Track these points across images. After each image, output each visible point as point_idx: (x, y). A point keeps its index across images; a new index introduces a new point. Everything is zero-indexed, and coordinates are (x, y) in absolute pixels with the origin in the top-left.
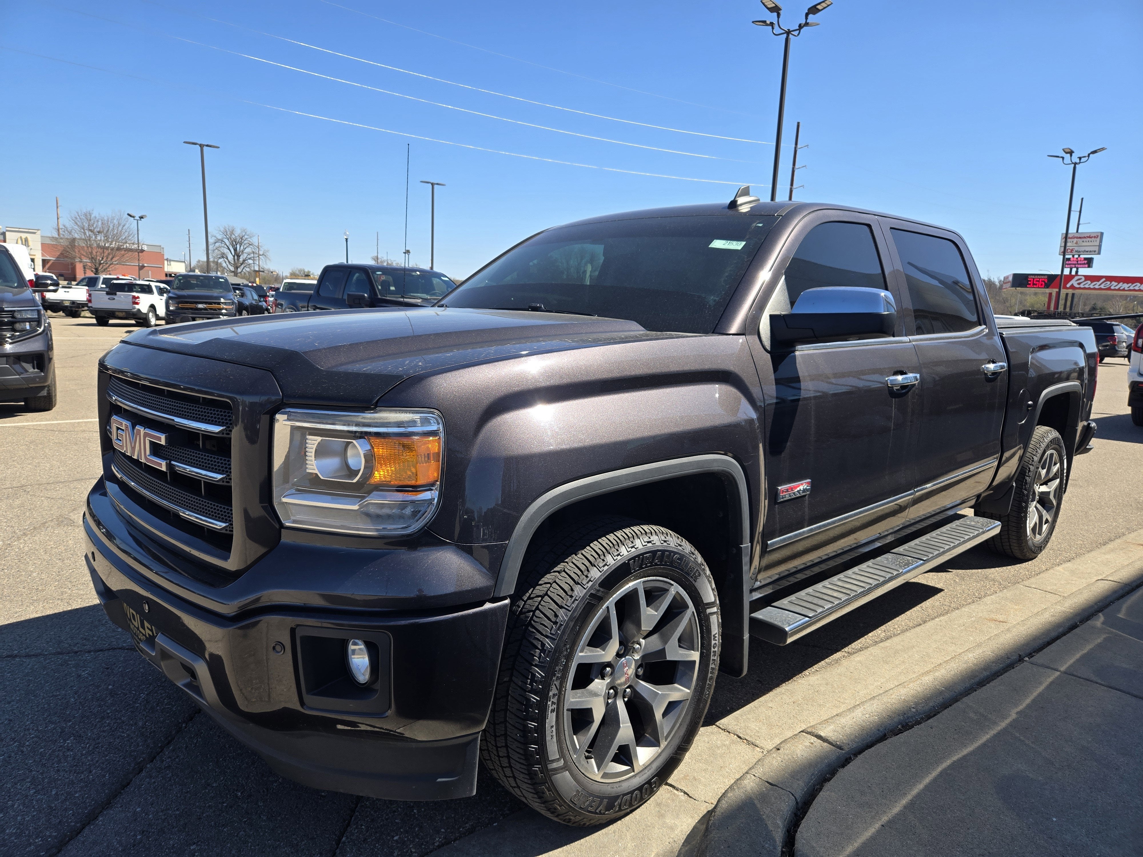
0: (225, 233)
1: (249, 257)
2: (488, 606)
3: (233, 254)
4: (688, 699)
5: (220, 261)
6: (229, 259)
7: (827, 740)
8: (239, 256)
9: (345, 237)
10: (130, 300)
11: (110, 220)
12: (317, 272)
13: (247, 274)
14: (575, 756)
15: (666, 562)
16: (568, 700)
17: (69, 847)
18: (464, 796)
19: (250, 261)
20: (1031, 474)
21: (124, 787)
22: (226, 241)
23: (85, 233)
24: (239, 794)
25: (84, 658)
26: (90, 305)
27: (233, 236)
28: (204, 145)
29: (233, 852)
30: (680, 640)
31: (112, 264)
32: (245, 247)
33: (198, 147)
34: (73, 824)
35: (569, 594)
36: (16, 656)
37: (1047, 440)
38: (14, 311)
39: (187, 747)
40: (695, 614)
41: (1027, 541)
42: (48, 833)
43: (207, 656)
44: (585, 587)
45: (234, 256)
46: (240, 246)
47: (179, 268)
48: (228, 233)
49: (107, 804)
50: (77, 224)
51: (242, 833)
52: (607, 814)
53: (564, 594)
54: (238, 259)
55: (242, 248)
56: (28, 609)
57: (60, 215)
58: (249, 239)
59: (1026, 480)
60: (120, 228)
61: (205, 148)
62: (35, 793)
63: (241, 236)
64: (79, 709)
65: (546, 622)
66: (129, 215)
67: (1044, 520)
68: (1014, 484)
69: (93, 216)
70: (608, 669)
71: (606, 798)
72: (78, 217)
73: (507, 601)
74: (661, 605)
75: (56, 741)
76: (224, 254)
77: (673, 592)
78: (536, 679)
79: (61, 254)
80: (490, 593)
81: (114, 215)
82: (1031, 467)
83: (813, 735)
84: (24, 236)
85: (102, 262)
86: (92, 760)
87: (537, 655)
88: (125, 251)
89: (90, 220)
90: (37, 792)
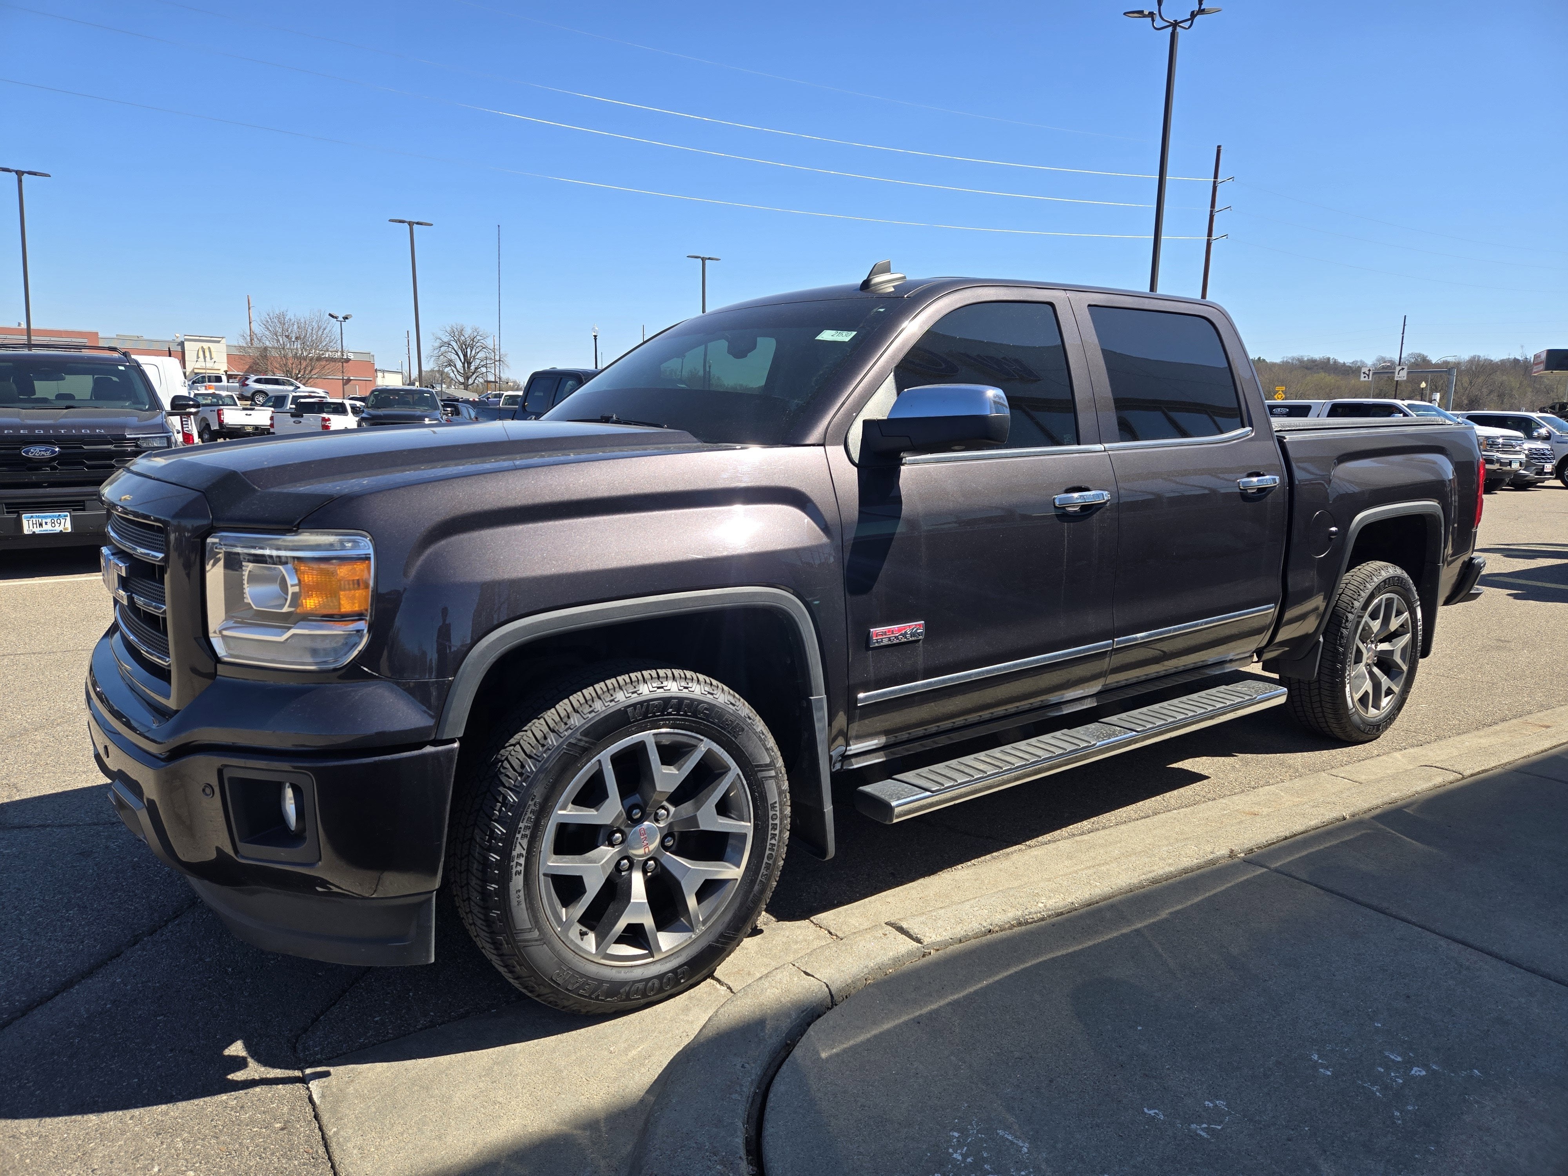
0: (452, 333)
1: (482, 363)
2: (429, 749)
3: (463, 361)
4: (737, 879)
5: (446, 370)
6: (458, 367)
7: (908, 932)
8: (469, 364)
9: (594, 334)
10: (320, 423)
11: (307, 322)
12: (524, 381)
13: (480, 386)
14: (559, 929)
15: (685, 712)
16: (545, 863)
17: (35, 1012)
18: (420, 964)
19: (484, 370)
20: (1349, 625)
21: (111, 958)
22: (454, 344)
23: (278, 341)
24: (230, 970)
25: (120, 829)
26: (272, 430)
27: (463, 338)
28: (414, 223)
29: (200, 1025)
30: (718, 806)
31: (311, 378)
32: (477, 351)
33: (406, 225)
34: (46, 990)
35: (540, 742)
36: (48, 826)
37: (1377, 580)
38: (138, 439)
39: (194, 922)
40: (742, 777)
41: (1348, 717)
42: (17, 998)
43: (145, 801)
44: (562, 735)
45: (463, 364)
46: (471, 351)
47: (393, 381)
48: (456, 333)
49: (90, 973)
50: (268, 329)
51: (217, 1007)
52: (608, 1001)
53: (536, 742)
54: (469, 367)
55: (473, 352)
56: (79, 777)
57: (253, 318)
58: (482, 341)
59: (1342, 633)
60: (320, 333)
61: (415, 227)
62: (18, 959)
63: (472, 337)
64: (95, 880)
65: (511, 773)
66: (330, 315)
67: (1384, 689)
68: (1321, 639)
69: (287, 318)
70: (618, 835)
71: (607, 982)
72: (269, 320)
73: (456, 745)
74: (685, 763)
75: (58, 911)
76: (451, 361)
77: (703, 749)
78: (495, 835)
79: (250, 367)
80: (430, 735)
81: (312, 317)
82: (1350, 615)
83: (894, 928)
84: (206, 345)
85: (299, 376)
86: (89, 931)
87: (497, 808)
88: (326, 361)
89: (284, 324)
90: (21, 959)
